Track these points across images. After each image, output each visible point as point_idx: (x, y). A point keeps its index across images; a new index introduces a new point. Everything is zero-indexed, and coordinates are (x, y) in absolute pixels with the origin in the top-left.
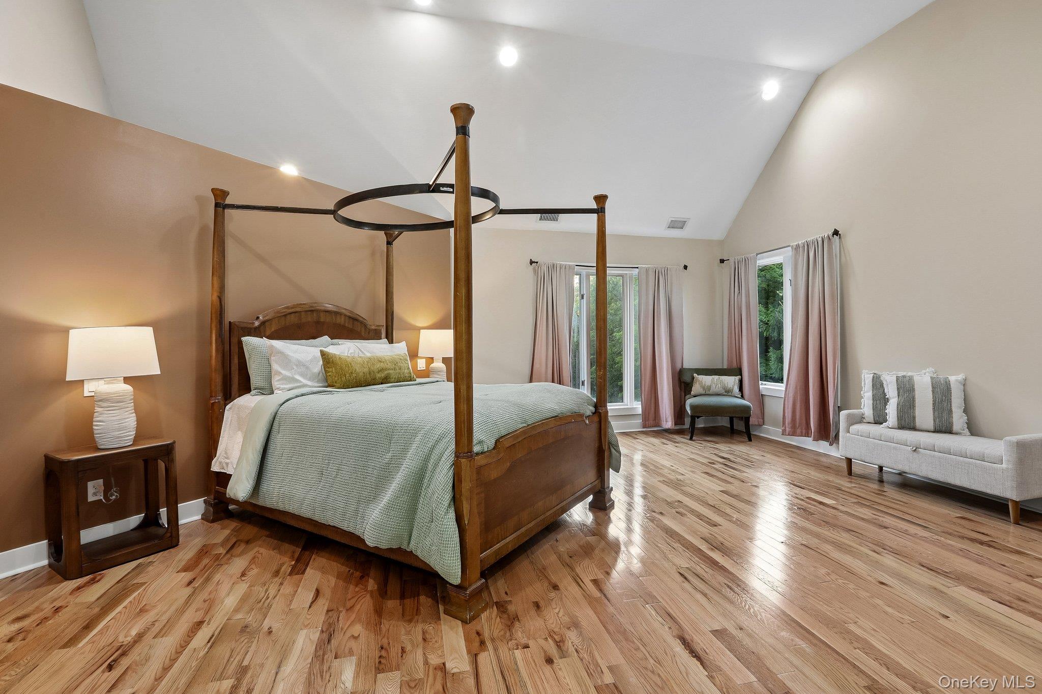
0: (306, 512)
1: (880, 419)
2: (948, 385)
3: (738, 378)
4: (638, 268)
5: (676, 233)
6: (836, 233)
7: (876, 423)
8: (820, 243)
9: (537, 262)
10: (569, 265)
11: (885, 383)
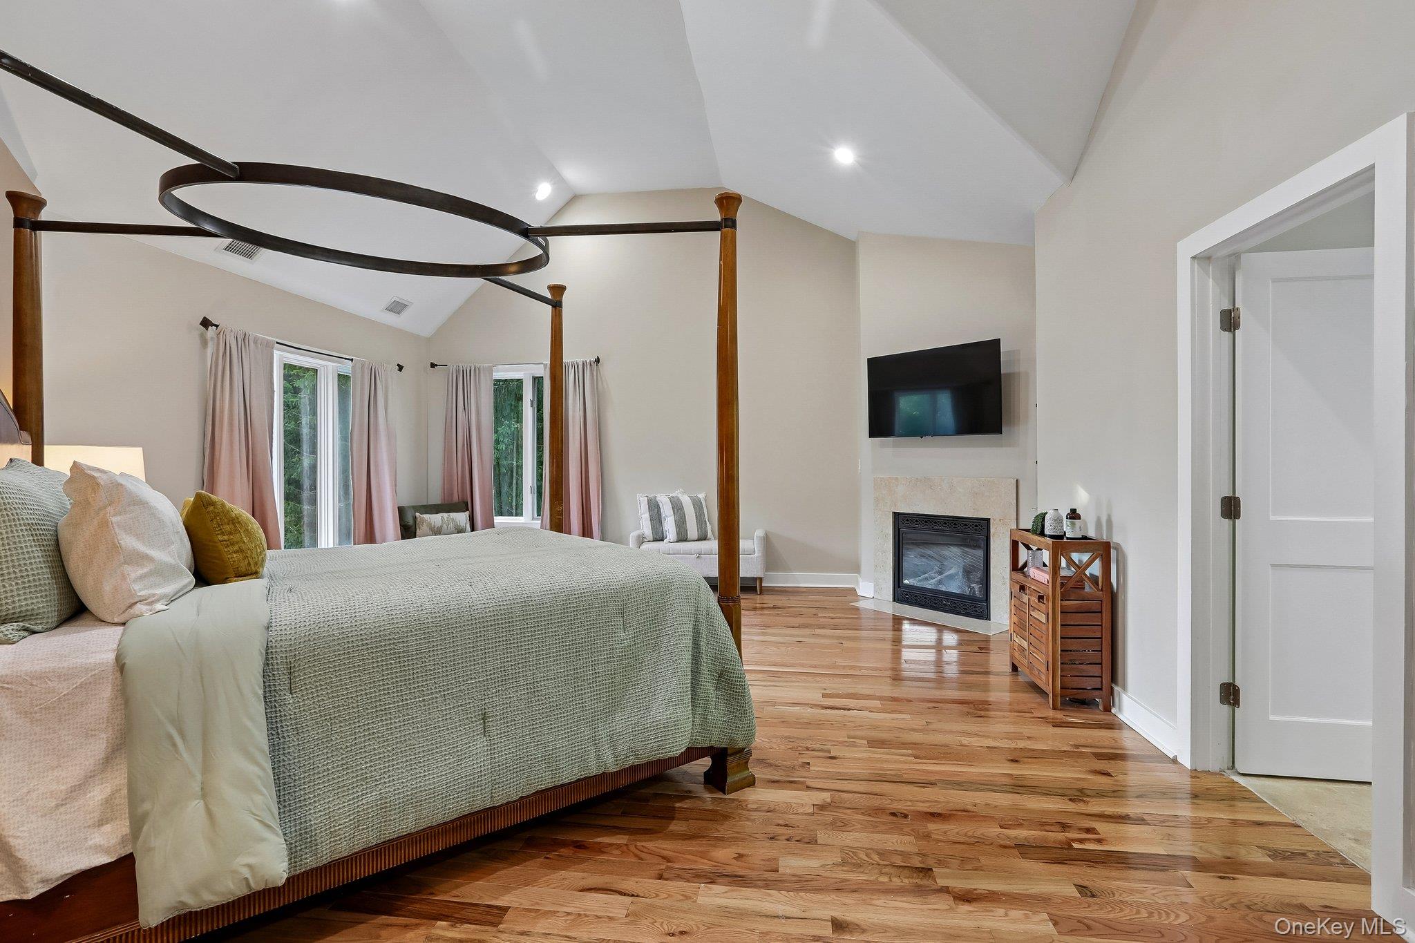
0: (370, 837)
1: (659, 537)
2: (700, 500)
3: (467, 513)
4: (352, 360)
5: (391, 319)
6: (598, 361)
7: (655, 540)
8: (581, 367)
9: (217, 326)
10: (267, 341)
11: (660, 504)
